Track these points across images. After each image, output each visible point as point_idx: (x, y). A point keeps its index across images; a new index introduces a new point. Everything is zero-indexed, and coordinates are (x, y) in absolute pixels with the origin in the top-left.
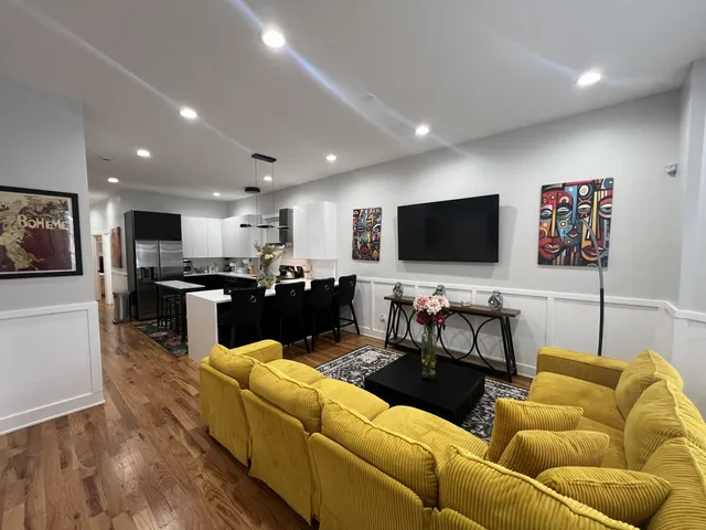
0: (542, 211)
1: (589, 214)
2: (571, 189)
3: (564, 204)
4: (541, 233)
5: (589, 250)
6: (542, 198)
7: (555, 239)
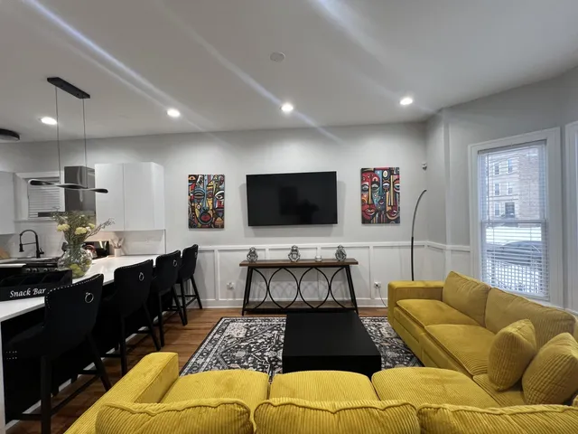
0: (362, 186)
1: (389, 189)
2: (378, 172)
3: (375, 182)
4: (363, 201)
5: (391, 212)
6: (362, 177)
7: (372, 206)
